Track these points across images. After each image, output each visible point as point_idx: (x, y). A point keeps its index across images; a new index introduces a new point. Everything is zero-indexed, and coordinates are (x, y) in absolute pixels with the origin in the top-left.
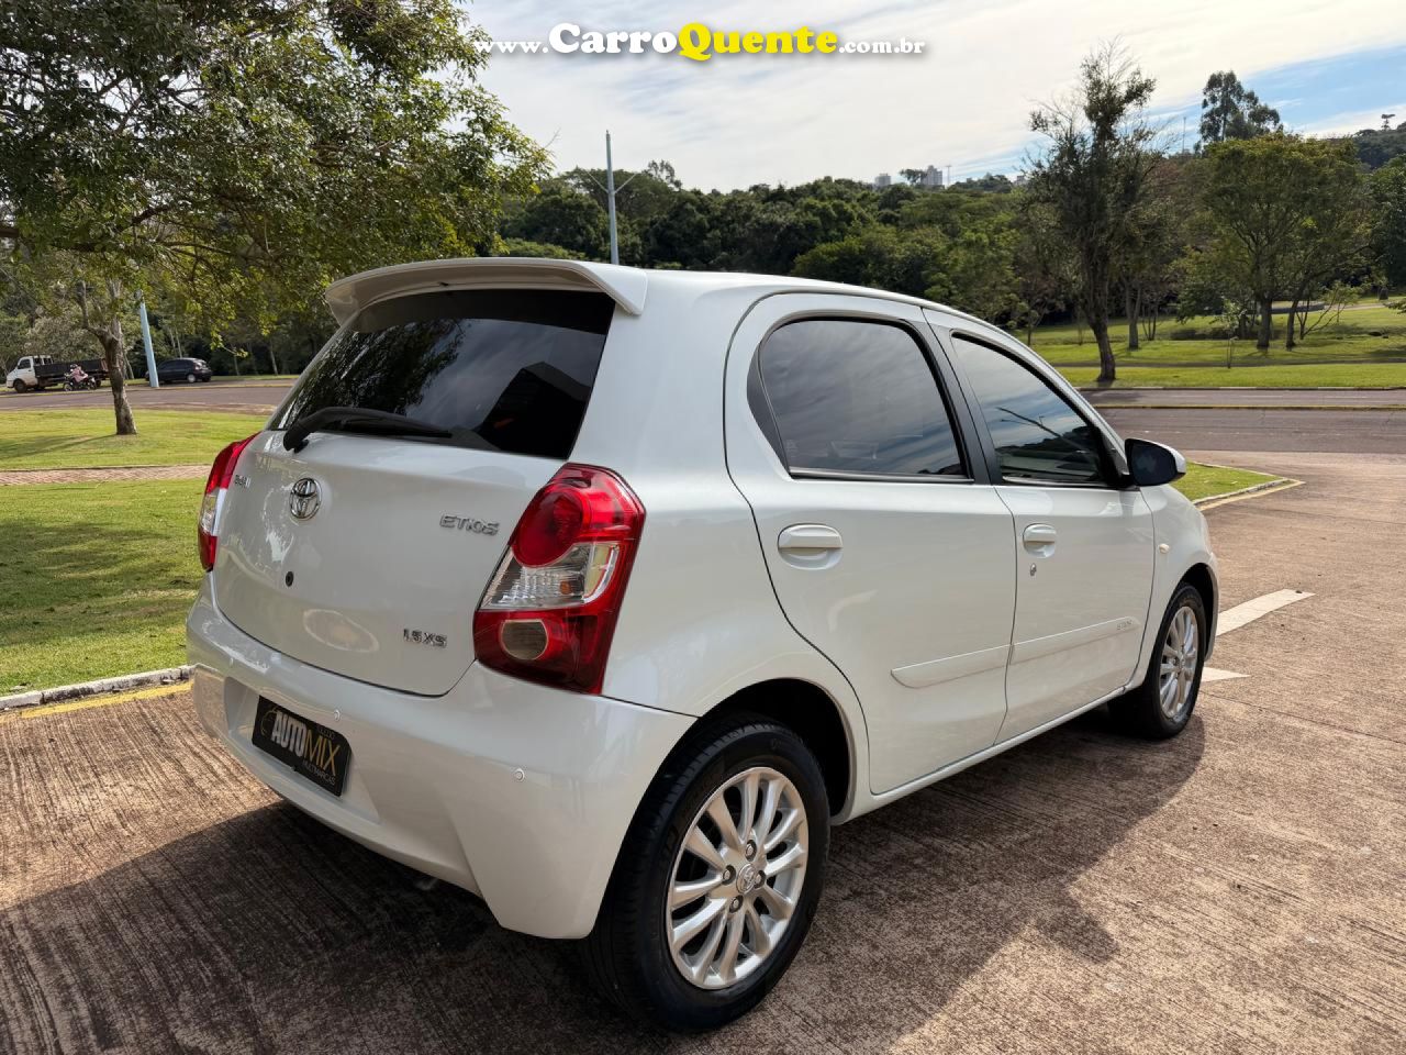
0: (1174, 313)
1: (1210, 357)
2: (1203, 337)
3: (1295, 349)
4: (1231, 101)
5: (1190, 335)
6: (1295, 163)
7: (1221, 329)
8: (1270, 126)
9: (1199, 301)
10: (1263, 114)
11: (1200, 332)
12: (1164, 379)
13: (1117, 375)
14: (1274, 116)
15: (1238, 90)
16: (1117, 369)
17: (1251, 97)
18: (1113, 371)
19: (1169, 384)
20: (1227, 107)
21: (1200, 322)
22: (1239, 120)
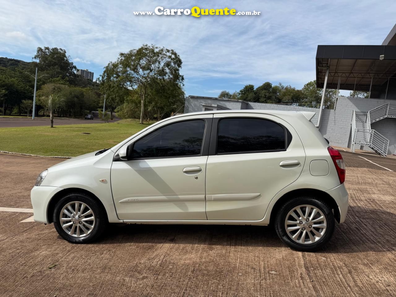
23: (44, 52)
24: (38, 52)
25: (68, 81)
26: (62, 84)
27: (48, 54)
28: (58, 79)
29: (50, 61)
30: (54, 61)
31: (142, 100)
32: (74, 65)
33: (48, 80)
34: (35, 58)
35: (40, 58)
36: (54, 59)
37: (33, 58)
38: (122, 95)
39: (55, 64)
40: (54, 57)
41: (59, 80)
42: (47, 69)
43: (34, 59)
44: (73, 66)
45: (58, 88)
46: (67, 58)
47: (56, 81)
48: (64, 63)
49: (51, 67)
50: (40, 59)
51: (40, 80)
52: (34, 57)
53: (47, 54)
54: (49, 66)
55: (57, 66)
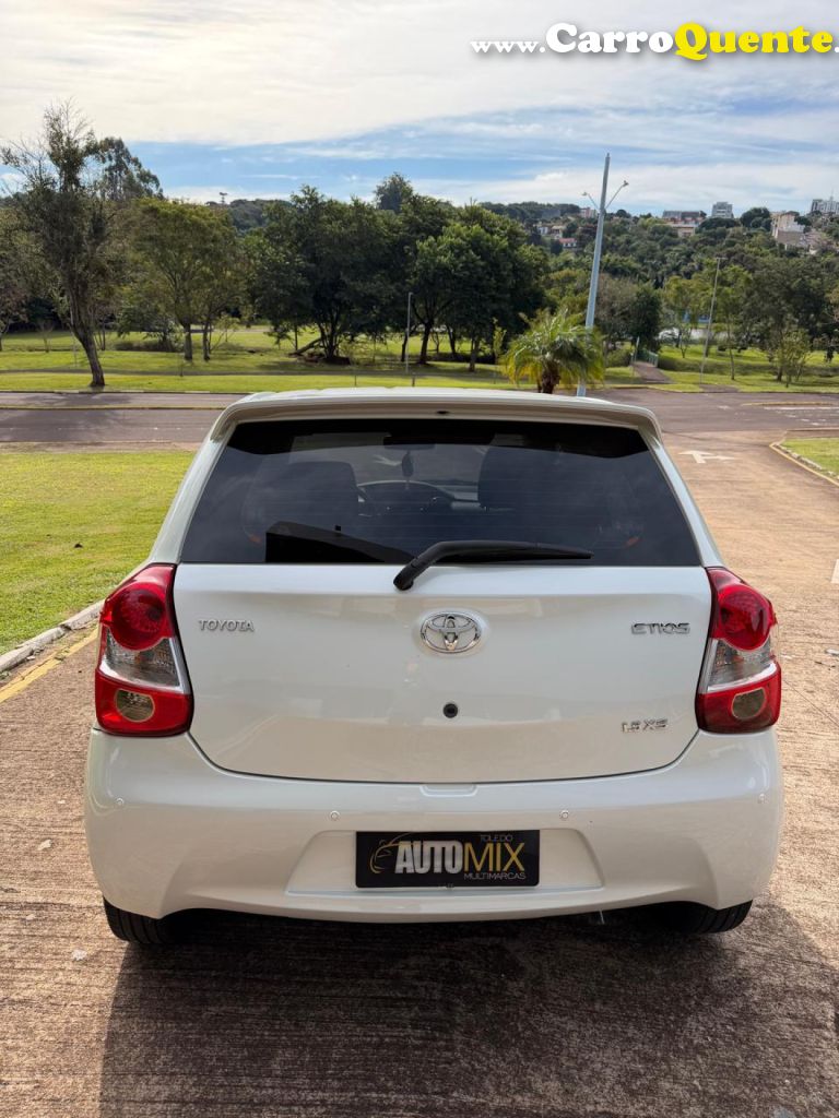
0: (114, 328)
1: (155, 366)
2: (139, 349)
3: (211, 362)
4: (121, 162)
5: (128, 347)
6: (195, 223)
7: (150, 343)
8: (152, 187)
9: (133, 321)
10: (147, 177)
11: (135, 345)
12: (142, 385)
13: (106, 381)
14: (155, 179)
15: (126, 153)
16: (105, 376)
17: (136, 161)
18: (103, 379)
19: (147, 389)
20: (120, 166)
21: (136, 337)
22: (130, 179)
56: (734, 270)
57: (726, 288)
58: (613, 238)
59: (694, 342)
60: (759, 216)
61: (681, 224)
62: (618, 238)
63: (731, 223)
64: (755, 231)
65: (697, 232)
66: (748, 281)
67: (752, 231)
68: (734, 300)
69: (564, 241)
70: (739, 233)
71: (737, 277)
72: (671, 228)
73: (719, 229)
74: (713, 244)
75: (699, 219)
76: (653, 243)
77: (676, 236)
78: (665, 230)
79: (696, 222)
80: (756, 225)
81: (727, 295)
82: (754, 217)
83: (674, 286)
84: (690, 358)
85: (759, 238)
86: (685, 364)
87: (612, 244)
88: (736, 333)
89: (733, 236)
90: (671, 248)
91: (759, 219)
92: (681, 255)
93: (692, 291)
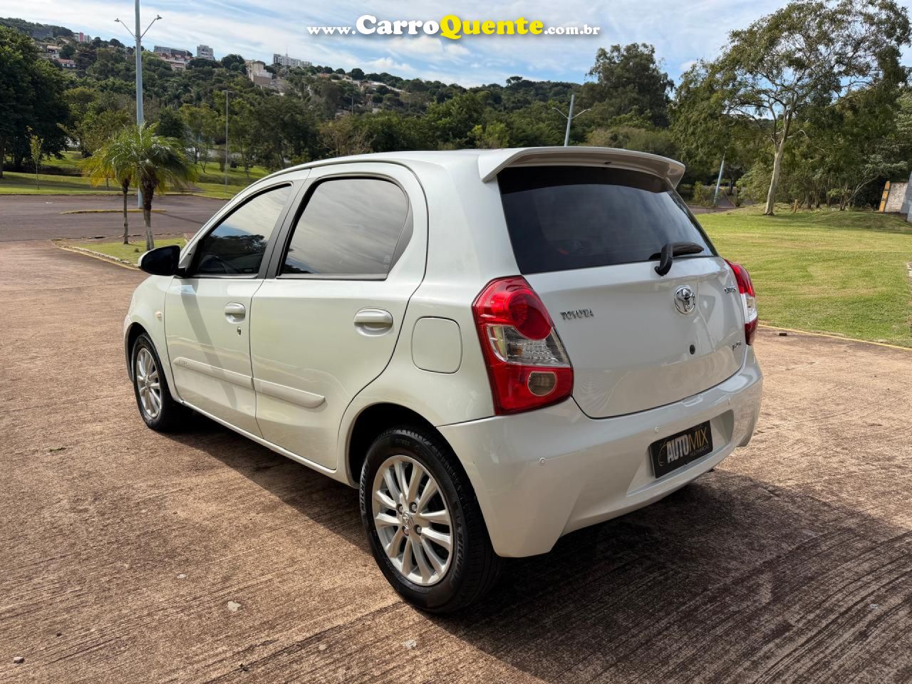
23: (609, 59)
24: (598, 60)
25: (650, 119)
26: (635, 126)
27: (617, 62)
28: (628, 116)
29: (619, 77)
30: (627, 75)
31: (777, 151)
32: (669, 78)
33: (609, 121)
34: (591, 73)
35: (599, 73)
36: (628, 70)
37: (586, 75)
38: (713, 143)
39: (629, 81)
40: (628, 67)
41: (631, 119)
42: (611, 94)
43: (588, 76)
44: (668, 82)
45: (624, 136)
46: (657, 63)
47: (625, 122)
48: (647, 77)
49: (620, 89)
50: (601, 74)
51: (593, 122)
52: (588, 71)
53: (615, 63)
54: (616, 87)
55: (631, 86)
56: (239, 103)
57: (235, 117)
58: (112, 64)
59: (210, 160)
60: (236, 61)
61: (172, 60)
62: (117, 65)
63: (215, 64)
64: (236, 73)
65: (187, 68)
66: (251, 111)
67: (233, 73)
68: (242, 126)
69: (63, 62)
70: (223, 73)
71: (242, 108)
72: (164, 62)
73: (207, 68)
74: (204, 79)
75: (188, 57)
76: (153, 74)
77: (170, 69)
78: (160, 63)
79: (186, 60)
80: (236, 69)
81: (237, 122)
82: (233, 62)
83: (187, 112)
84: (209, 173)
85: (240, 78)
86: (207, 178)
87: (113, 70)
88: (247, 154)
89: (219, 75)
90: (169, 78)
91: (235, 63)
92: (179, 85)
93: (203, 117)
